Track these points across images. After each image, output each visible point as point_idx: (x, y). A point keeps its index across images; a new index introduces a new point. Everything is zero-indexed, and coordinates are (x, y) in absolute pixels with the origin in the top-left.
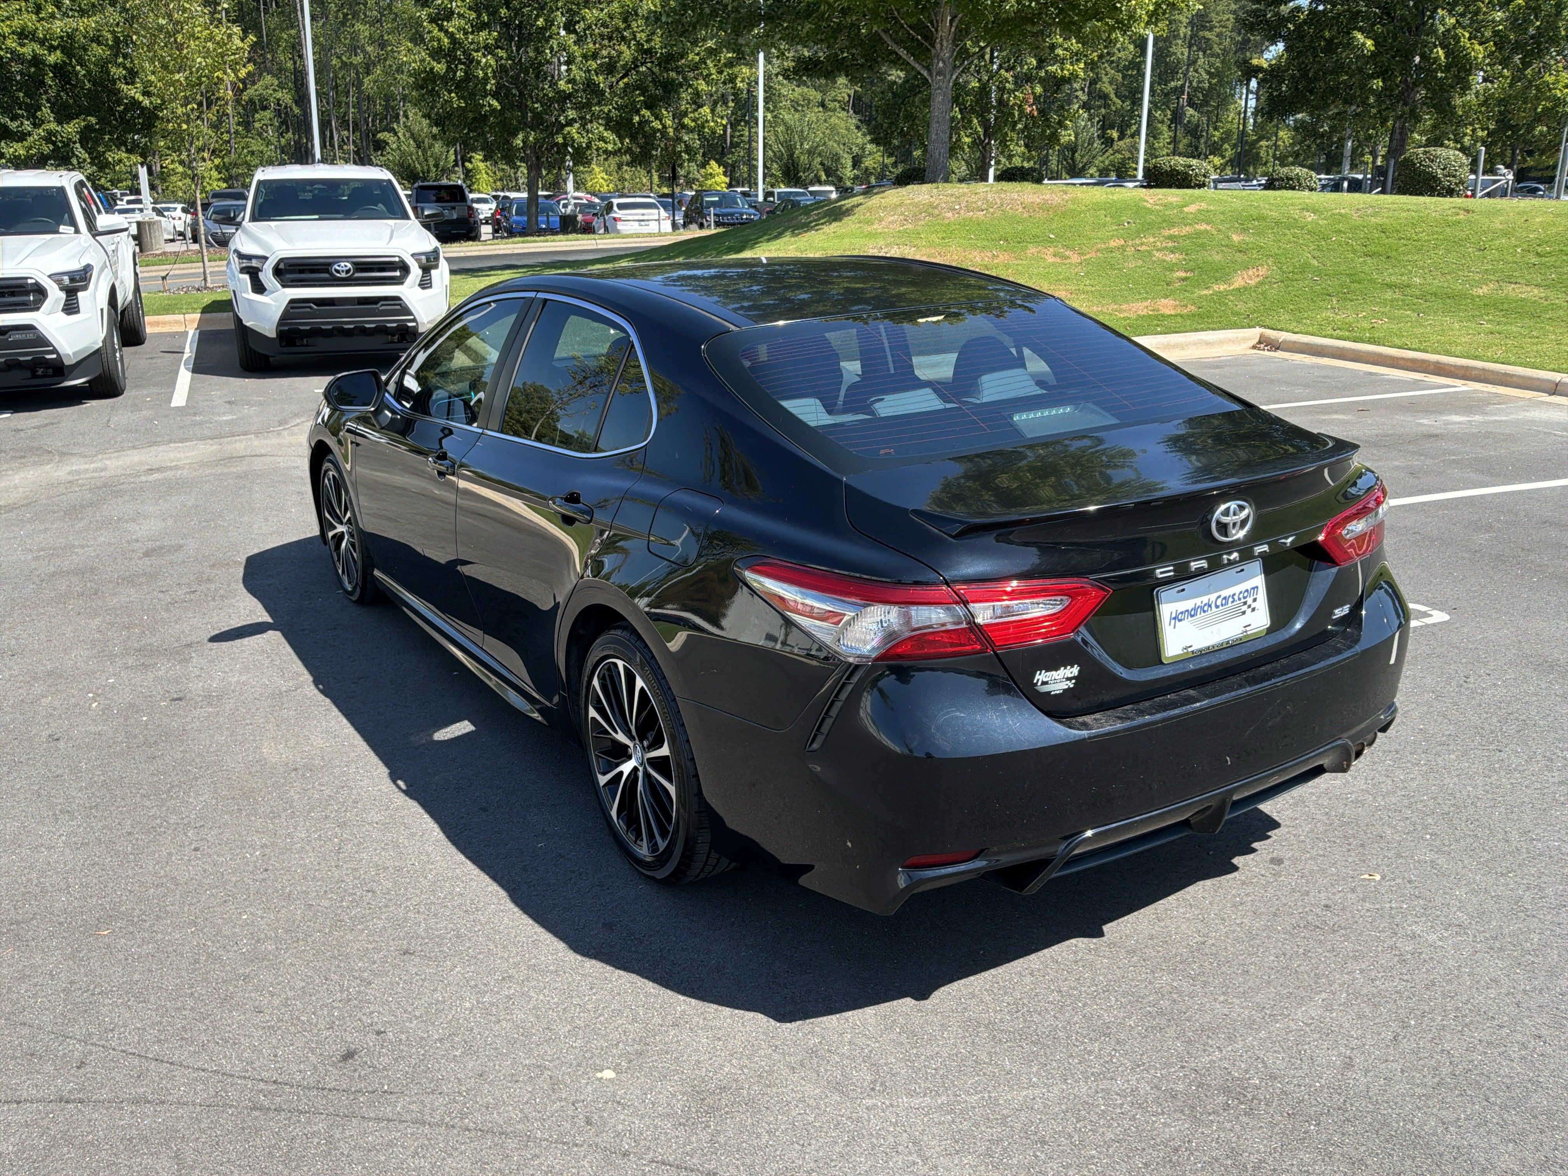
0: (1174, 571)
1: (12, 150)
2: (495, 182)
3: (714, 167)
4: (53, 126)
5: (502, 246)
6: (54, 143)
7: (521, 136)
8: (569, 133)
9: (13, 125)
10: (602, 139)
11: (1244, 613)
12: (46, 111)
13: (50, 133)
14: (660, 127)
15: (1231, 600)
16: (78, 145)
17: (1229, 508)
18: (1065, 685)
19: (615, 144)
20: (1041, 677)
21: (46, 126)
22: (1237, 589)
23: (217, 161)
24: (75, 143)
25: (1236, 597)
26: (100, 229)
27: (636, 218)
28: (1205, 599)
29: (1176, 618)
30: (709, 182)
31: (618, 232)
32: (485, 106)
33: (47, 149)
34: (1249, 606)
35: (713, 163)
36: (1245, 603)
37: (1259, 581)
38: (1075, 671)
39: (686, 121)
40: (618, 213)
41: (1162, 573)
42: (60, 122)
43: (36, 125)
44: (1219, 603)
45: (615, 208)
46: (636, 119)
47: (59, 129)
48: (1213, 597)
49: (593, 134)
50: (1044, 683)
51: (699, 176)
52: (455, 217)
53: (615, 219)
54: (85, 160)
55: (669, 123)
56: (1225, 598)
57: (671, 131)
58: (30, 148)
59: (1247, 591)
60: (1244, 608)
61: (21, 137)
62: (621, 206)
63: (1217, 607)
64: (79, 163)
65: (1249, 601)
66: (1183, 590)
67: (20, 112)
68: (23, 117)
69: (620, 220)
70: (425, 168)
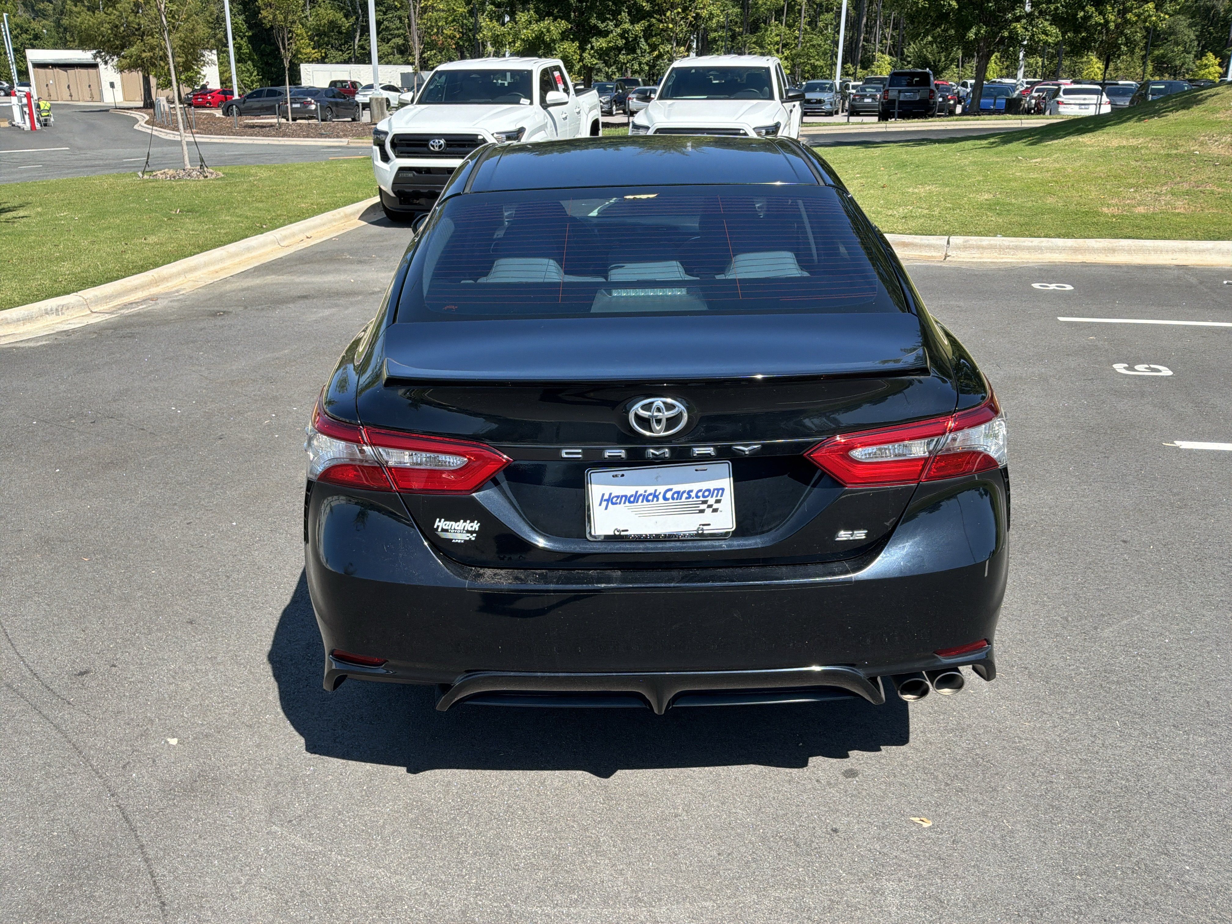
0: (583, 454)
1: (599, 44)
2: (1001, 71)
3: (1211, 59)
4: (627, 26)
5: (938, 123)
6: (626, 39)
7: (974, 30)
8: (1015, 28)
9: (601, 26)
10: (1045, 33)
11: (702, 511)
12: (624, 15)
13: (625, 31)
14: (1102, 21)
15: (685, 495)
16: (642, 40)
17: (652, 403)
18: (466, 537)
19: (1057, 37)
20: (441, 524)
21: (622, 26)
22: (695, 487)
23: (787, 53)
24: (640, 38)
25: (693, 494)
26: (548, 102)
27: (1078, 102)
28: (651, 489)
29: (610, 500)
30: (1202, 72)
31: (1059, 113)
32: (944, 5)
33: (621, 42)
34: (710, 506)
35: (1210, 55)
36: (704, 502)
37: (727, 483)
38: (476, 526)
39: (1129, 16)
40: (1062, 98)
41: (567, 453)
42: (632, 23)
43: (616, 26)
44: (669, 495)
45: (1061, 93)
46: (1081, 14)
47: (631, 28)
48: (661, 489)
49: (1037, 27)
50: (443, 530)
51: (1194, 67)
52: (918, 98)
53: (1058, 103)
54: (645, 50)
55: (1112, 17)
56: (678, 492)
57: (1112, 26)
58: (610, 42)
59: (709, 490)
60: (703, 507)
61: (604, 34)
62: (1067, 92)
63: (665, 498)
64: (642, 52)
65: (711, 501)
66: (623, 475)
67: (608, 16)
68: (609, 19)
69: (1063, 103)
70: (938, 58)
